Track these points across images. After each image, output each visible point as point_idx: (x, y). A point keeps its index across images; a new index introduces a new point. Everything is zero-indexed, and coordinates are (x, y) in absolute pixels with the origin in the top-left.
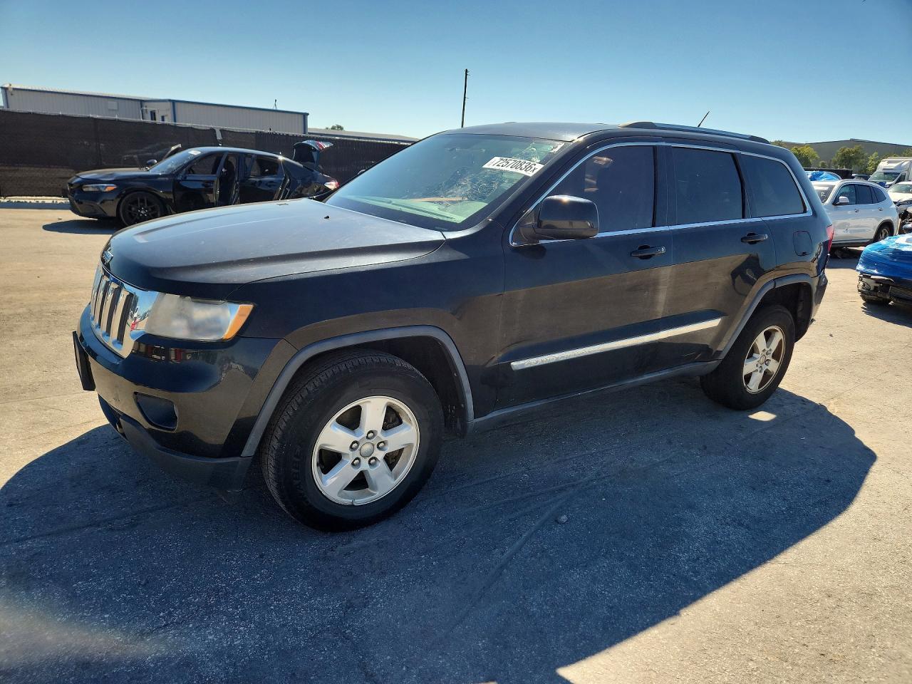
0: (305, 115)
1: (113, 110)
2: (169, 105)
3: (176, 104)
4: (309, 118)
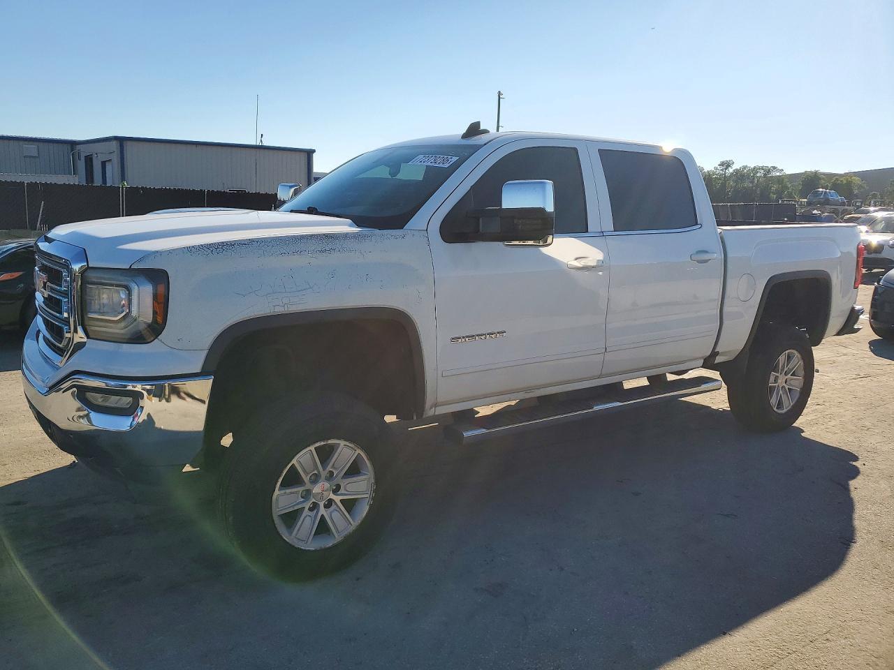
0: (309, 153)
1: (30, 157)
2: (115, 144)
3: (125, 143)
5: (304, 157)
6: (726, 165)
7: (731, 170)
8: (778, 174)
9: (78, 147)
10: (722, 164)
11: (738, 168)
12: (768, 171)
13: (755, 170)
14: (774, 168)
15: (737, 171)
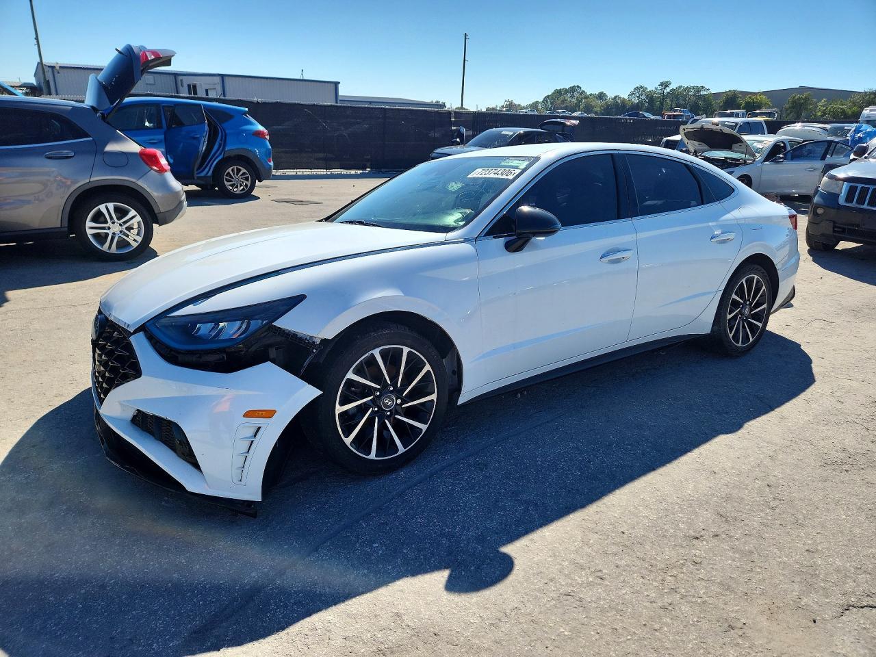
0: (336, 84)
1: (150, 84)
2: (218, 79)
3: (226, 78)
4: (340, 86)
5: (333, 85)
6: (665, 85)
7: (668, 90)
8: (705, 93)
9: (180, 78)
10: (662, 84)
11: (675, 88)
12: (698, 90)
13: (688, 89)
14: (703, 87)
15: (672, 90)
